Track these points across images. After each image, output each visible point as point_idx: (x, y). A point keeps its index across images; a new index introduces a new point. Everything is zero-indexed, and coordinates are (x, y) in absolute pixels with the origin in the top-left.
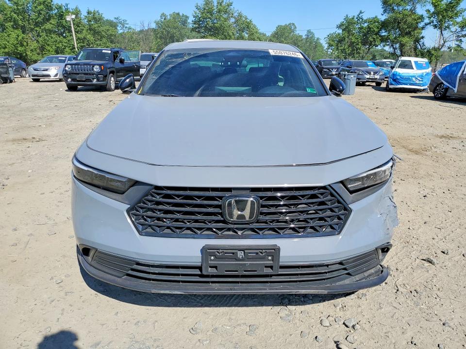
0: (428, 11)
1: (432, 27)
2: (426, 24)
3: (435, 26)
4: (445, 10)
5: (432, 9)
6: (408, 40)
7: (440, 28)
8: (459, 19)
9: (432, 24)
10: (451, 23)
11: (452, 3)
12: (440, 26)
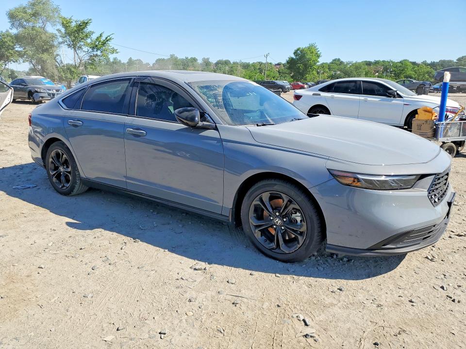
0: (59, 30)
1: (67, 46)
2: (60, 43)
3: (69, 46)
4: (76, 31)
5: (63, 30)
6: (48, 56)
7: (74, 48)
8: (89, 41)
9: (66, 43)
10: (82, 43)
11: (81, 26)
12: (74, 46)
